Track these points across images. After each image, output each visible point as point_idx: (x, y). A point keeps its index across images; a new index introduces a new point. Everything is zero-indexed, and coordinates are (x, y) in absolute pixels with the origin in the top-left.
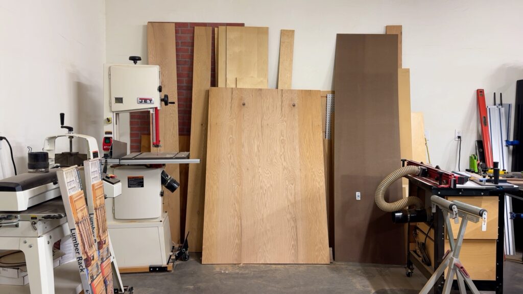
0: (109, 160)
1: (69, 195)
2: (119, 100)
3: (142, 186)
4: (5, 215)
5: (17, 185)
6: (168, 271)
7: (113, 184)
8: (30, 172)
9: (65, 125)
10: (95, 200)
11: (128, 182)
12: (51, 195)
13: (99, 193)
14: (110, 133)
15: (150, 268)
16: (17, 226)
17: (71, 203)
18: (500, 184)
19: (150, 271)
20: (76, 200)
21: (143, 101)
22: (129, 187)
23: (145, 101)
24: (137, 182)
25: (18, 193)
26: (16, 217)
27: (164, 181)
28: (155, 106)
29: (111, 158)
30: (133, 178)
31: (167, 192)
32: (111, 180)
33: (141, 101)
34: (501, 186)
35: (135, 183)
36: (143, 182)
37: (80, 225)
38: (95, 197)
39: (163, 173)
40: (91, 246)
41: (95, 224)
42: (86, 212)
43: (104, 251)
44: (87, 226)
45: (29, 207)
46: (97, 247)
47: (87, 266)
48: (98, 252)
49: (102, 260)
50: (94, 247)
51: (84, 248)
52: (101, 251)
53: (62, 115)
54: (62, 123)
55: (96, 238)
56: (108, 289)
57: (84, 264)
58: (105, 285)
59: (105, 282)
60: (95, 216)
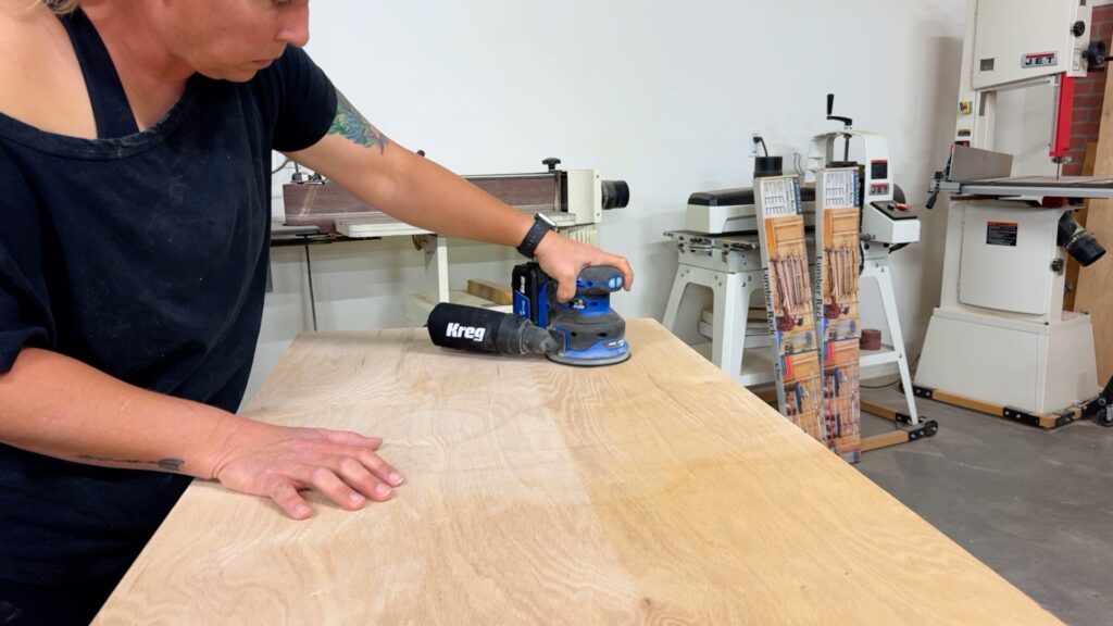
0: (943, 184)
1: (765, 217)
2: (987, 64)
3: (1014, 244)
5: (712, 197)
6: (1041, 427)
7: (898, 218)
9: (833, 114)
10: (829, 236)
11: (988, 233)
13: (842, 225)
14: (967, 133)
15: (1005, 409)
16: (710, 254)
17: (767, 228)
19: (1005, 417)
20: (779, 228)
21: (1034, 60)
22: (988, 242)
23: (1037, 59)
24: (1004, 235)
25: (711, 208)
26: (709, 242)
27: (1063, 238)
28: (1062, 70)
29: (947, 179)
30: (997, 224)
33: (1028, 60)
35: (1000, 236)
36: (1015, 236)
37: (779, 266)
38: (830, 231)
39: (1064, 219)
40: (799, 303)
41: (824, 275)
42: (801, 249)
43: (841, 325)
44: (797, 272)
45: (726, 230)
46: (822, 311)
47: (780, 329)
48: (822, 320)
49: (834, 337)
50: (808, 308)
51: (782, 301)
52: (832, 322)
53: (830, 98)
54: (830, 111)
55: (821, 297)
56: (842, 389)
57: (775, 324)
58: (832, 379)
59: (832, 374)
60: (823, 262)
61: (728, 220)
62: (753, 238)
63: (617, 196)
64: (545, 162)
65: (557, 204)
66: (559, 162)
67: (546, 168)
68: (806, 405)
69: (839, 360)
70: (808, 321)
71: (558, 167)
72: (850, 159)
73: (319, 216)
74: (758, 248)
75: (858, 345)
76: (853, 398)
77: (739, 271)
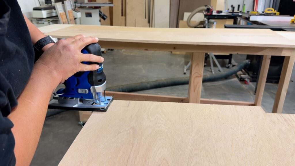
0: (77, 4)
3: (91, 17)
4: (40, 19)
5: (42, 8)
7: (77, 12)
8: (46, 5)
10: (70, 17)
11: (86, 15)
12: (54, 14)
13: (71, 14)
16: (44, 23)
18: (234, 14)
20: (62, 15)
22: (86, 17)
25: (42, 11)
26: (43, 20)
27: (100, 15)
29: (77, 3)
30: (88, 13)
31: (102, 20)
32: (76, 11)
34: (234, 15)
35: (88, 15)
36: (91, 15)
38: (70, 15)
39: (100, 11)
42: (66, 20)
45: (47, 17)
60: (70, 23)
61: (47, 14)
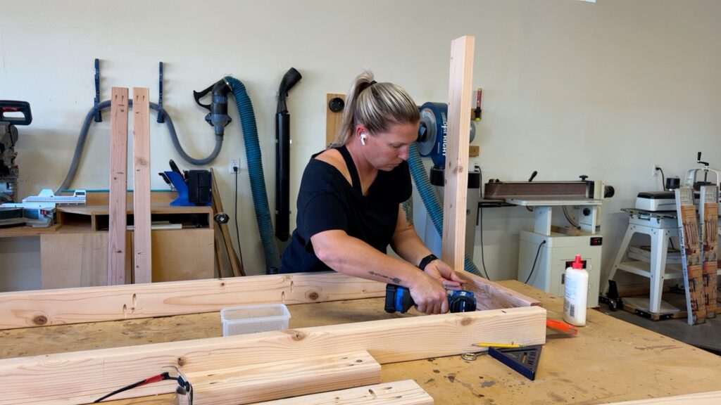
1: (679, 205)
4: (644, 212)
5: (652, 195)
9: (701, 160)
10: (706, 215)
13: (711, 210)
16: (649, 220)
20: (686, 210)
25: (652, 200)
26: (649, 215)
37: (686, 226)
40: (694, 243)
41: (703, 232)
42: (695, 220)
43: (710, 254)
44: (693, 229)
45: (658, 210)
46: (702, 247)
47: (687, 254)
48: (702, 252)
49: (707, 260)
50: (697, 246)
51: (687, 242)
52: (707, 253)
53: (700, 154)
54: (699, 159)
55: (702, 241)
56: (710, 284)
57: (684, 251)
58: (706, 278)
59: (706, 276)
60: (703, 226)
61: (659, 205)
62: (674, 213)
63: (610, 192)
64: (580, 177)
65: (587, 195)
66: (587, 177)
67: (581, 179)
68: (697, 288)
69: (709, 270)
70: (698, 251)
71: (586, 179)
72: (708, 181)
73: (500, 196)
74: (677, 218)
75: (716, 264)
76: (714, 288)
77: (664, 228)
